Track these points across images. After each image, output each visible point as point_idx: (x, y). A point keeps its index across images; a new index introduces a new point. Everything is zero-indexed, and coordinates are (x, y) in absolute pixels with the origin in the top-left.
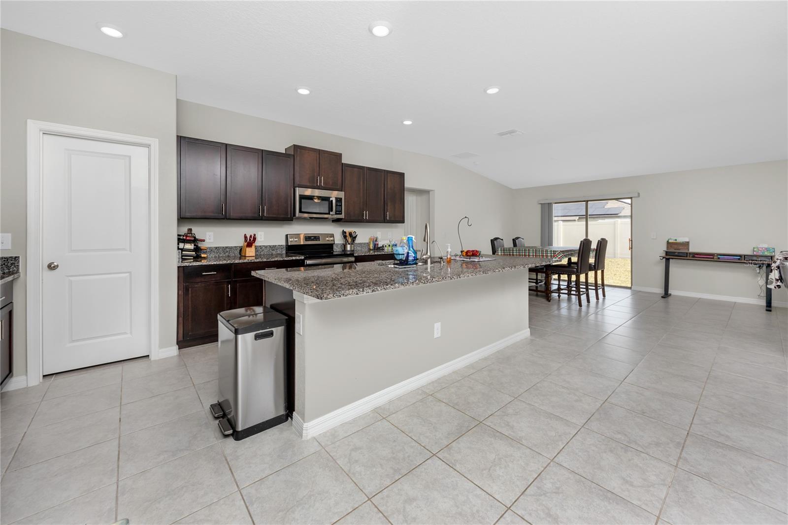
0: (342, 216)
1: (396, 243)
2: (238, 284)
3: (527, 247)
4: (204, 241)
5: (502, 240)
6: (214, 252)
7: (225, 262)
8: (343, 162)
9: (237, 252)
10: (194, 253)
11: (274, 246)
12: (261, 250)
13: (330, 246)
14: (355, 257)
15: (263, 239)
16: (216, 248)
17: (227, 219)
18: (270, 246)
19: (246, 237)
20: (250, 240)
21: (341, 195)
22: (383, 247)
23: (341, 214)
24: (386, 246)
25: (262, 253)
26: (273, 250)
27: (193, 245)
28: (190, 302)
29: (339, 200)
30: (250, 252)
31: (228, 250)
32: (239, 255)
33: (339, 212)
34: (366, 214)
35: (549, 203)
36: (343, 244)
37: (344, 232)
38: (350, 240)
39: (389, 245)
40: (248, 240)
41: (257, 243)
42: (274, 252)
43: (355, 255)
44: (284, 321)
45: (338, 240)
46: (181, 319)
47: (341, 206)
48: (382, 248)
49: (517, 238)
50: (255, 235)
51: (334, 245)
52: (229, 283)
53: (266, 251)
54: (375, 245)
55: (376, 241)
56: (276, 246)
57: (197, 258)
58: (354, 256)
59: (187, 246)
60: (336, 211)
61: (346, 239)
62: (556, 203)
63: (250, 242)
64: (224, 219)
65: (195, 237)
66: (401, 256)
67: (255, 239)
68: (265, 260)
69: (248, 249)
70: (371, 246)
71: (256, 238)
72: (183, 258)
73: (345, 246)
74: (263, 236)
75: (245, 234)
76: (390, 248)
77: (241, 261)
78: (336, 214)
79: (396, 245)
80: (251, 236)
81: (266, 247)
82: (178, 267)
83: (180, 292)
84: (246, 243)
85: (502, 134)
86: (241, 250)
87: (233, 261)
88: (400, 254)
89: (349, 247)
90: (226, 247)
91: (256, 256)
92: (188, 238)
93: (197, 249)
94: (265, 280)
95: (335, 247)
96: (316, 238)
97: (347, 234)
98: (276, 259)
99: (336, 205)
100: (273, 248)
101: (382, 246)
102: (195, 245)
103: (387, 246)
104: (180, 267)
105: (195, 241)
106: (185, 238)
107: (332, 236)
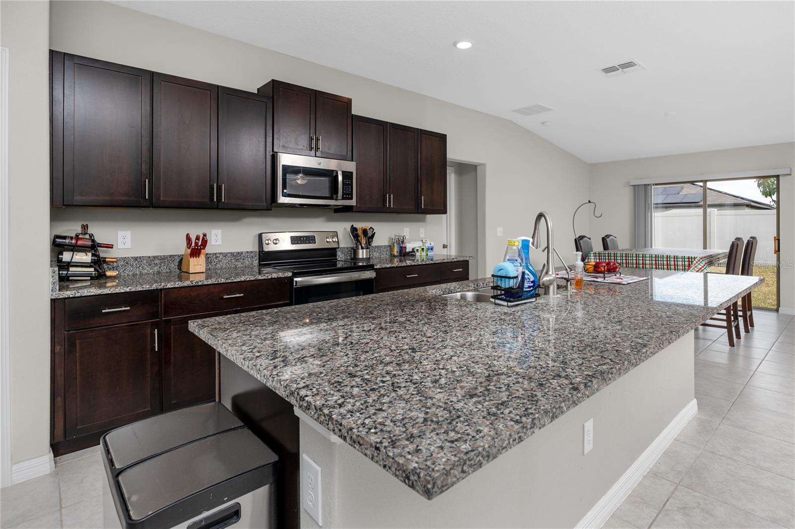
0: (353, 202)
1: (432, 245)
2: (172, 327)
3: (623, 250)
4: (110, 246)
5: (590, 239)
6: (132, 266)
7: (146, 287)
8: (353, 113)
9: (174, 266)
10: (92, 269)
11: (239, 253)
12: (216, 261)
13: (332, 252)
14: (376, 270)
15: (219, 243)
16: (136, 259)
17: (152, 207)
18: (232, 254)
19: (188, 238)
20: (196, 244)
21: (351, 167)
22: (413, 251)
23: (351, 198)
24: (417, 250)
25: (218, 265)
26: (237, 260)
27: (90, 254)
28: (78, 367)
29: (347, 175)
30: (197, 265)
31: (156, 262)
32: (177, 270)
33: (348, 195)
34: (390, 198)
35: (645, 185)
36: (352, 248)
37: (354, 230)
38: (364, 241)
39: (423, 249)
40: (193, 244)
41: (209, 249)
42: (239, 264)
43: (375, 267)
44: (269, 471)
45: (345, 242)
46: (59, 400)
47: (352, 185)
48: (412, 254)
49: (608, 236)
50: (205, 235)
51: (338, 250)
52: (156, 325)
53: (224, 263)
54: (402, 250)
55: (403, 242)
56: (242, 253)
57: (99, 277)
58: (374, 269)
59: (77, 257)
60: (343, 194)
61: (358, 241)
62: (656, 184)
63: (197, 248)
64: (149, 207)
65: (93, 241)
66: (511, 281)
67: (205, 243)
68: (223, 281)
69: (193, 261)
70: (396, 251)
71: (206, 241)
72: (64, 280)
73: (355, 251)
74: (220, 237)
75: (188, 235)
76: (424, 254)
77: (178, 284)
78: (343, 198)
79: (432, 249)
80: (198, 238)
81: (225, 255)
82: (53, 301)
83: (58, 348)
84: (189, 251)
85: (608, 70)
86: (181, 262)
87: (163, 284)
88: (509, 278)
89: (362, 254)
90: (154, 257)
91: (208, 273)
92: (80, 242)
93: (98, 262)
94: (219, 353)
95: (339, 253)
96: (310, 239)
97: (360, 232)
98: (243, 279)
99: (344, 184)
100: (237, 256)
101: (411, 250)
102: (93, 255)
103: (420, 250)
104: (54, 299)
105: (94, 247)
106: (73, 241)
107: (336, 234)
